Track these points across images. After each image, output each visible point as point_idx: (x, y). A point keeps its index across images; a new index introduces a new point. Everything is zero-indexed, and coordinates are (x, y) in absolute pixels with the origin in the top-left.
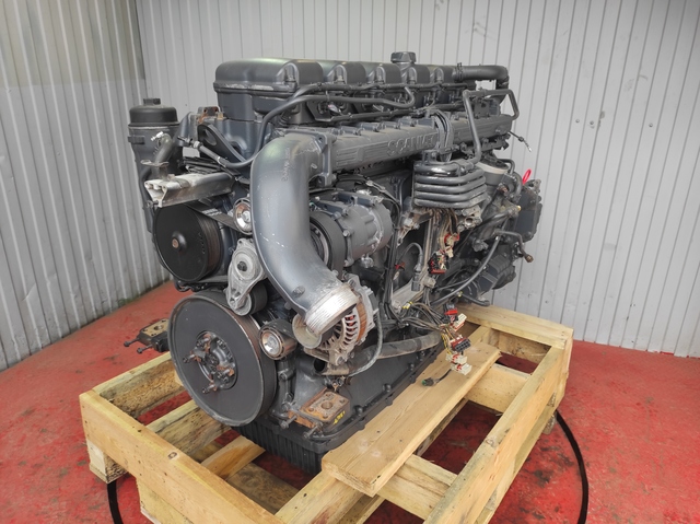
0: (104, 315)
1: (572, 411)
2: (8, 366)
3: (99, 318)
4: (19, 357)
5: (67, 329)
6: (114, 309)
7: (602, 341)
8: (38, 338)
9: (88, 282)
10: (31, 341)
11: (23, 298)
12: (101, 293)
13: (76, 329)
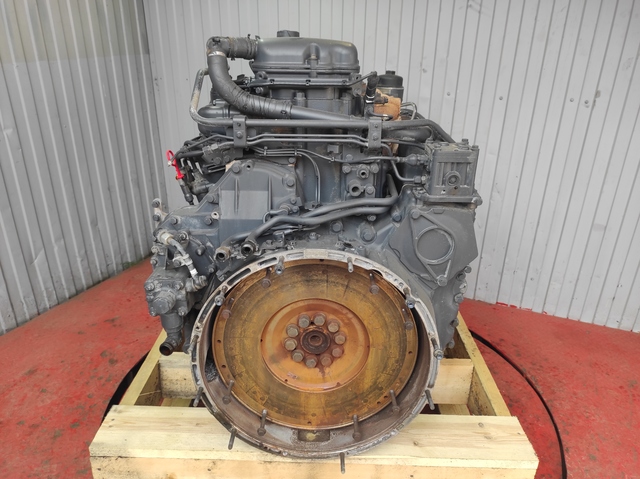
0: (109, 277)
1: (553, 392)
2: (18, 325)
3: (104, 280)
4: (28, 317)
5: (73, 291)
6: (119, 272)
7: (587, 319)
8: (46, 299)
9: (94, 246)
10: (39, 302)
11: (32, 262)
12: (106, 256)
13: (82, 290)
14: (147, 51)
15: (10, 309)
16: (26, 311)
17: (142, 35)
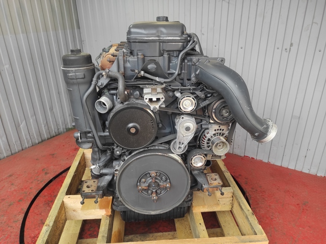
0: (59, 134)
2: (12, 154)
3: (56, 136)
4: (17, 151)
5: (40, 140)
6: (64, 132)
7: (292, 167)
8: (26, 143)
9: (51, 120)
10: (23, 145)
11: (19, 126)
12: (57, 125)
13: (45, 140)
14: (79, 27)
15: (8, 147)
16: (16, 148)
17: (76, 20)
